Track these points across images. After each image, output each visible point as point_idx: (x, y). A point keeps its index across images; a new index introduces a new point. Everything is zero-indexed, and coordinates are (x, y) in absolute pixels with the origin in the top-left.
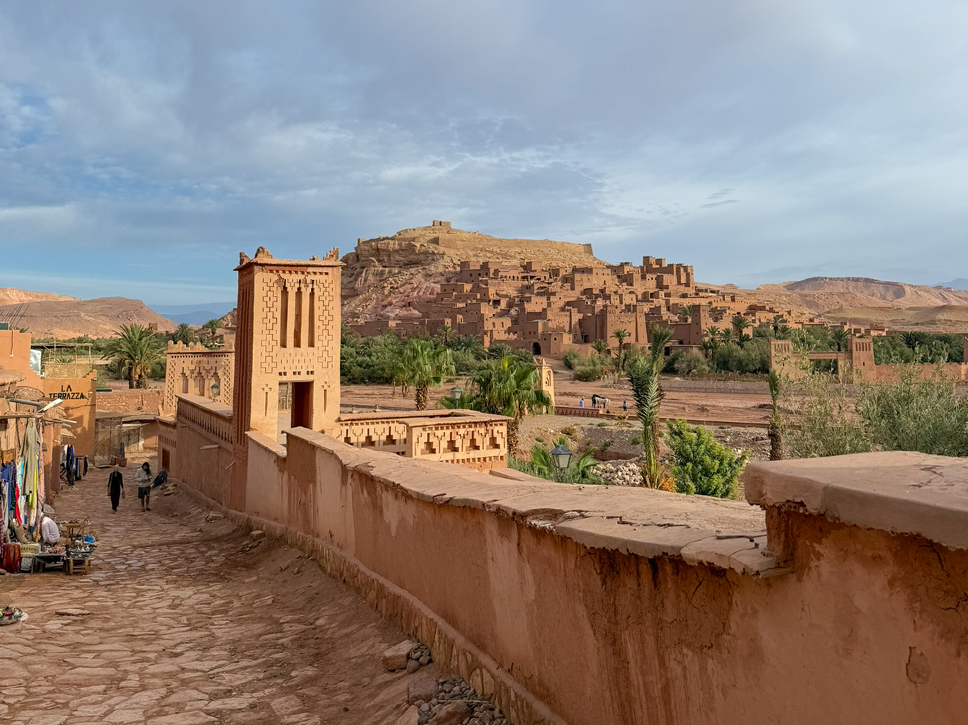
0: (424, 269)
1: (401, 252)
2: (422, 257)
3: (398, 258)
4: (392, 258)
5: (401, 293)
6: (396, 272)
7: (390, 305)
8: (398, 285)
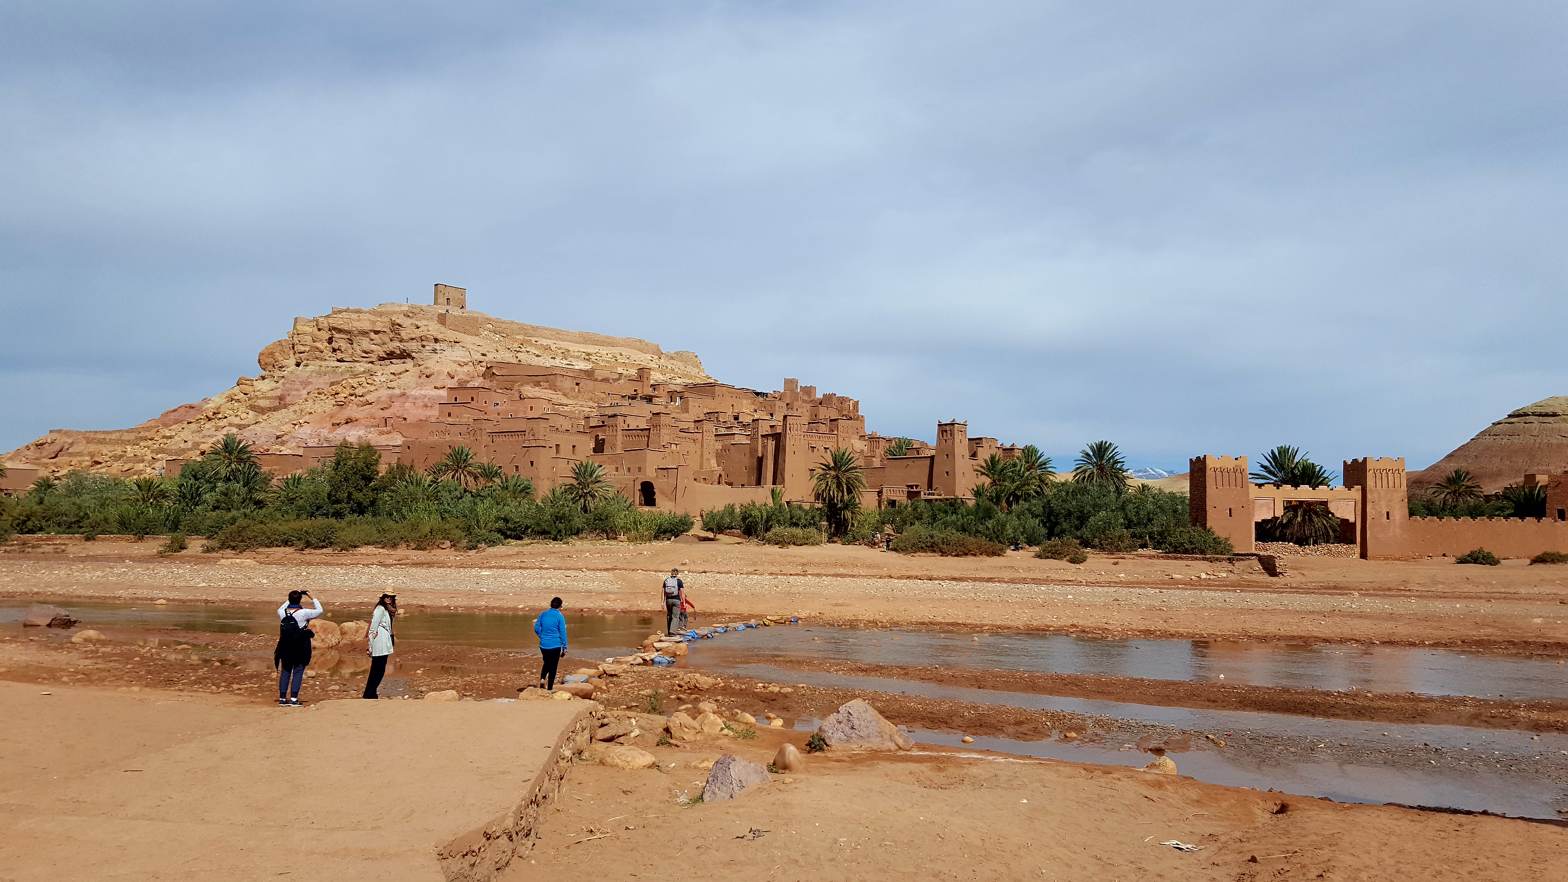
0: (416, 365)
1: (372, 335)
2: (413, 346)
3: (366, 344)
4: (356, 345)
5: (371, 404)
6: (362, 369)
7: (347, 423)
8: (365, 390)
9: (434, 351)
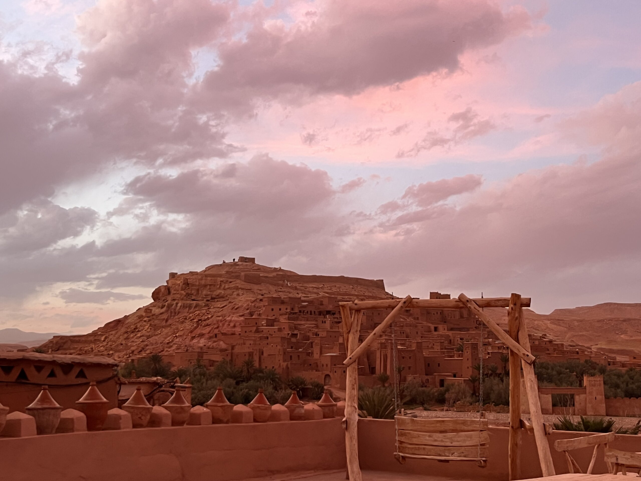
0: (230, 302)
3: (205, 292)
4: (200, 292)
5: (209, 325)
6: (204, 305)
7: (198, 337)
8: (206, 317)
9: (238, 295)
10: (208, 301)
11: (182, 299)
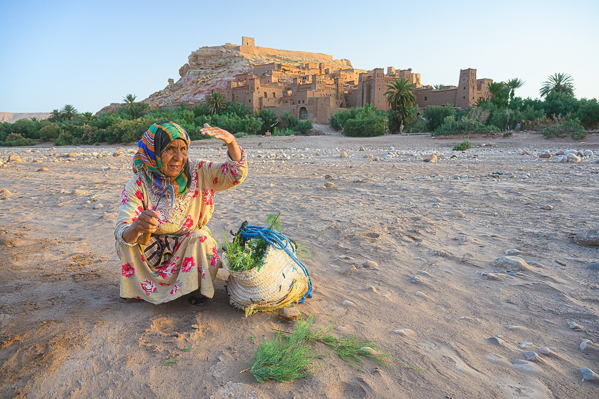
0: (228, 68)
1: (212, 57)
2: (227, 60)
3: (210, 61)
4: (206, 62)
5: (209, 85)
6: (209, 72)
7: (199, 93)
8: (208, 80)
9: (235, 62)
10: (213, 69)
11: (193, 68)
